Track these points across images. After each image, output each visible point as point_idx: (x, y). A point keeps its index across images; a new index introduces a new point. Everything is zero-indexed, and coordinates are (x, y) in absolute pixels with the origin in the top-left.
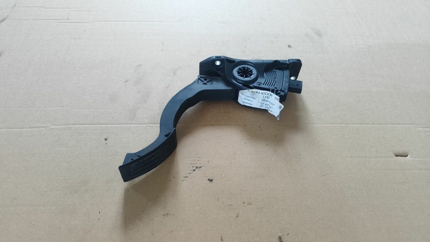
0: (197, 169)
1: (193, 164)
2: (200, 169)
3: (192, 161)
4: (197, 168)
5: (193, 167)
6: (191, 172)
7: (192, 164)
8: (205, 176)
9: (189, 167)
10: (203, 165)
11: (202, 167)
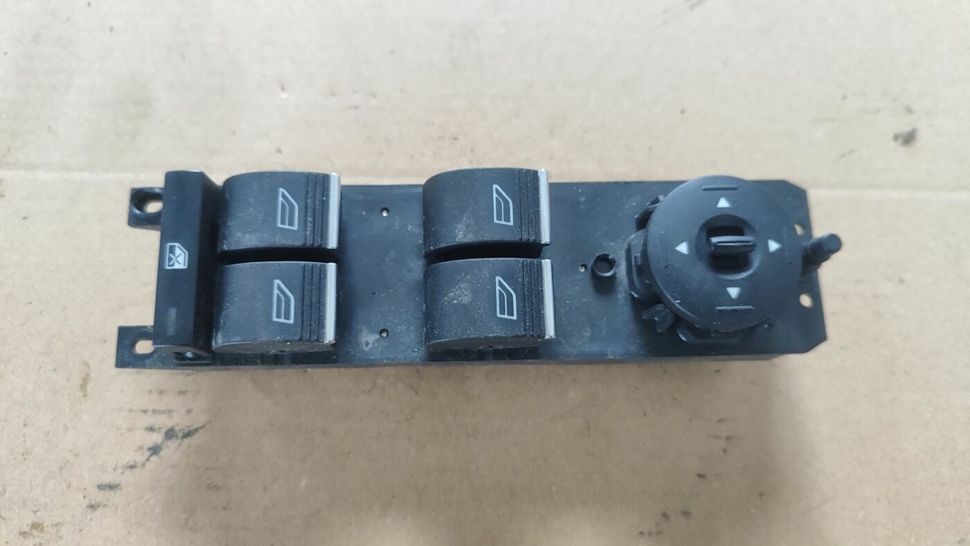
0: (172, 444)
1: (154, 411)
2: (186, 441)
3: (150, 392)
4: (170, 434)
5: (151, 429)
6: (139, 458)
7: (145, 412)
8: (209, 487)
9: (130, 429)
10: (202, 420)
11: (196, 430)
